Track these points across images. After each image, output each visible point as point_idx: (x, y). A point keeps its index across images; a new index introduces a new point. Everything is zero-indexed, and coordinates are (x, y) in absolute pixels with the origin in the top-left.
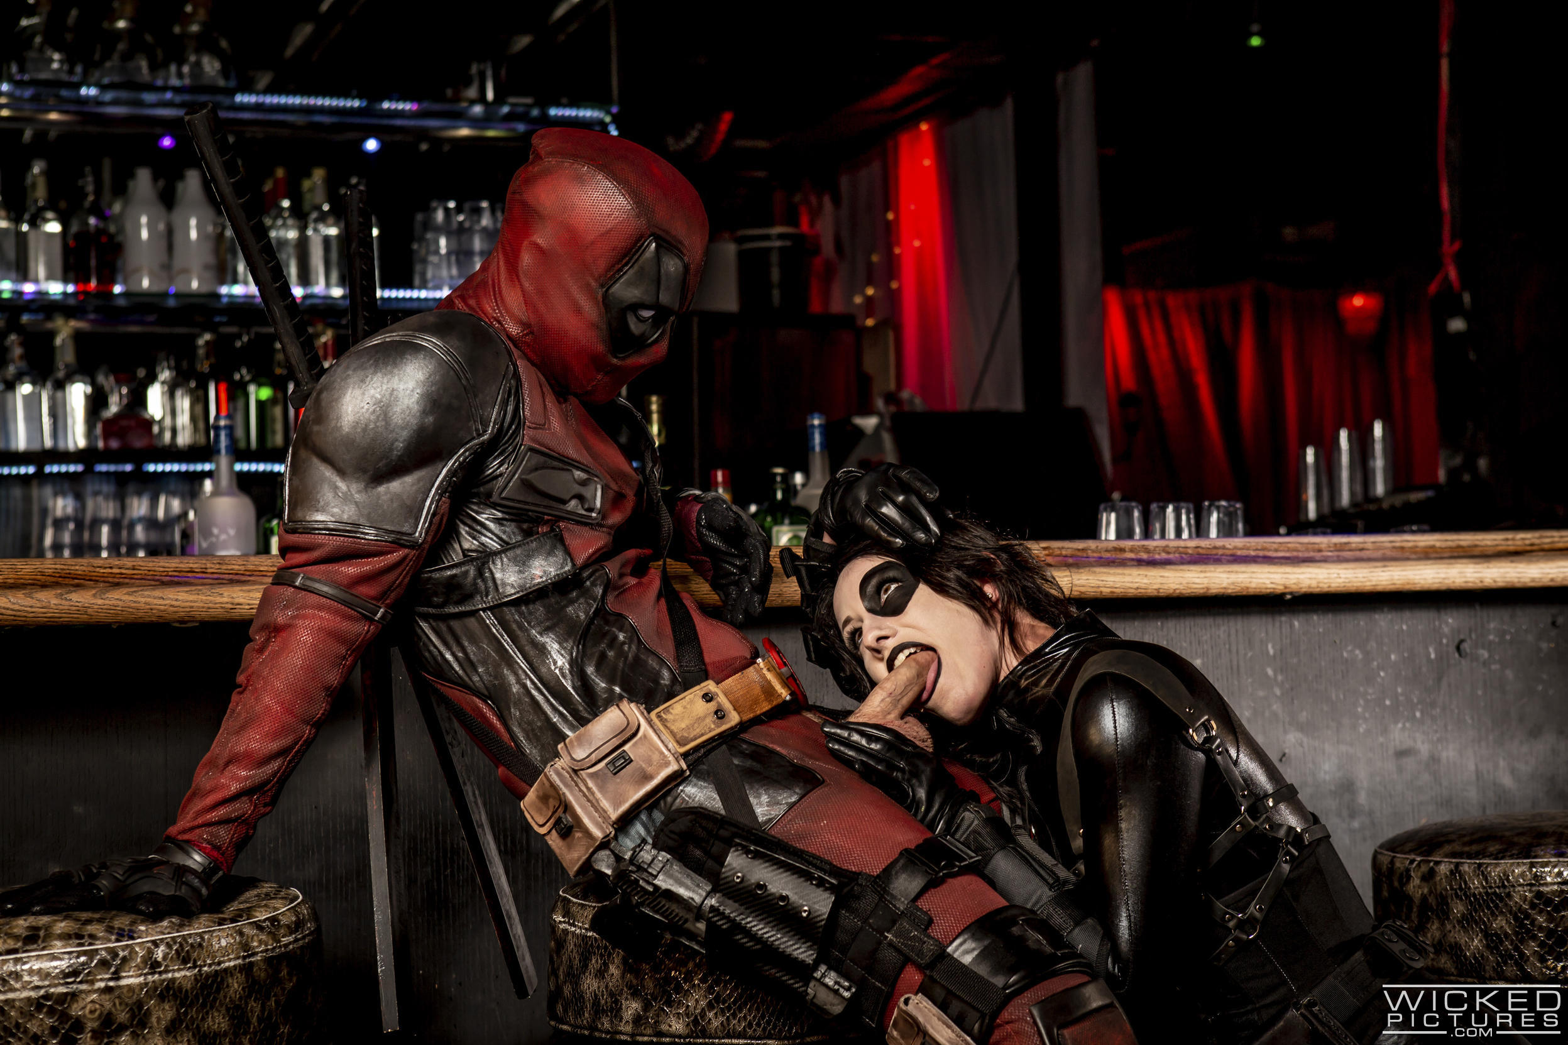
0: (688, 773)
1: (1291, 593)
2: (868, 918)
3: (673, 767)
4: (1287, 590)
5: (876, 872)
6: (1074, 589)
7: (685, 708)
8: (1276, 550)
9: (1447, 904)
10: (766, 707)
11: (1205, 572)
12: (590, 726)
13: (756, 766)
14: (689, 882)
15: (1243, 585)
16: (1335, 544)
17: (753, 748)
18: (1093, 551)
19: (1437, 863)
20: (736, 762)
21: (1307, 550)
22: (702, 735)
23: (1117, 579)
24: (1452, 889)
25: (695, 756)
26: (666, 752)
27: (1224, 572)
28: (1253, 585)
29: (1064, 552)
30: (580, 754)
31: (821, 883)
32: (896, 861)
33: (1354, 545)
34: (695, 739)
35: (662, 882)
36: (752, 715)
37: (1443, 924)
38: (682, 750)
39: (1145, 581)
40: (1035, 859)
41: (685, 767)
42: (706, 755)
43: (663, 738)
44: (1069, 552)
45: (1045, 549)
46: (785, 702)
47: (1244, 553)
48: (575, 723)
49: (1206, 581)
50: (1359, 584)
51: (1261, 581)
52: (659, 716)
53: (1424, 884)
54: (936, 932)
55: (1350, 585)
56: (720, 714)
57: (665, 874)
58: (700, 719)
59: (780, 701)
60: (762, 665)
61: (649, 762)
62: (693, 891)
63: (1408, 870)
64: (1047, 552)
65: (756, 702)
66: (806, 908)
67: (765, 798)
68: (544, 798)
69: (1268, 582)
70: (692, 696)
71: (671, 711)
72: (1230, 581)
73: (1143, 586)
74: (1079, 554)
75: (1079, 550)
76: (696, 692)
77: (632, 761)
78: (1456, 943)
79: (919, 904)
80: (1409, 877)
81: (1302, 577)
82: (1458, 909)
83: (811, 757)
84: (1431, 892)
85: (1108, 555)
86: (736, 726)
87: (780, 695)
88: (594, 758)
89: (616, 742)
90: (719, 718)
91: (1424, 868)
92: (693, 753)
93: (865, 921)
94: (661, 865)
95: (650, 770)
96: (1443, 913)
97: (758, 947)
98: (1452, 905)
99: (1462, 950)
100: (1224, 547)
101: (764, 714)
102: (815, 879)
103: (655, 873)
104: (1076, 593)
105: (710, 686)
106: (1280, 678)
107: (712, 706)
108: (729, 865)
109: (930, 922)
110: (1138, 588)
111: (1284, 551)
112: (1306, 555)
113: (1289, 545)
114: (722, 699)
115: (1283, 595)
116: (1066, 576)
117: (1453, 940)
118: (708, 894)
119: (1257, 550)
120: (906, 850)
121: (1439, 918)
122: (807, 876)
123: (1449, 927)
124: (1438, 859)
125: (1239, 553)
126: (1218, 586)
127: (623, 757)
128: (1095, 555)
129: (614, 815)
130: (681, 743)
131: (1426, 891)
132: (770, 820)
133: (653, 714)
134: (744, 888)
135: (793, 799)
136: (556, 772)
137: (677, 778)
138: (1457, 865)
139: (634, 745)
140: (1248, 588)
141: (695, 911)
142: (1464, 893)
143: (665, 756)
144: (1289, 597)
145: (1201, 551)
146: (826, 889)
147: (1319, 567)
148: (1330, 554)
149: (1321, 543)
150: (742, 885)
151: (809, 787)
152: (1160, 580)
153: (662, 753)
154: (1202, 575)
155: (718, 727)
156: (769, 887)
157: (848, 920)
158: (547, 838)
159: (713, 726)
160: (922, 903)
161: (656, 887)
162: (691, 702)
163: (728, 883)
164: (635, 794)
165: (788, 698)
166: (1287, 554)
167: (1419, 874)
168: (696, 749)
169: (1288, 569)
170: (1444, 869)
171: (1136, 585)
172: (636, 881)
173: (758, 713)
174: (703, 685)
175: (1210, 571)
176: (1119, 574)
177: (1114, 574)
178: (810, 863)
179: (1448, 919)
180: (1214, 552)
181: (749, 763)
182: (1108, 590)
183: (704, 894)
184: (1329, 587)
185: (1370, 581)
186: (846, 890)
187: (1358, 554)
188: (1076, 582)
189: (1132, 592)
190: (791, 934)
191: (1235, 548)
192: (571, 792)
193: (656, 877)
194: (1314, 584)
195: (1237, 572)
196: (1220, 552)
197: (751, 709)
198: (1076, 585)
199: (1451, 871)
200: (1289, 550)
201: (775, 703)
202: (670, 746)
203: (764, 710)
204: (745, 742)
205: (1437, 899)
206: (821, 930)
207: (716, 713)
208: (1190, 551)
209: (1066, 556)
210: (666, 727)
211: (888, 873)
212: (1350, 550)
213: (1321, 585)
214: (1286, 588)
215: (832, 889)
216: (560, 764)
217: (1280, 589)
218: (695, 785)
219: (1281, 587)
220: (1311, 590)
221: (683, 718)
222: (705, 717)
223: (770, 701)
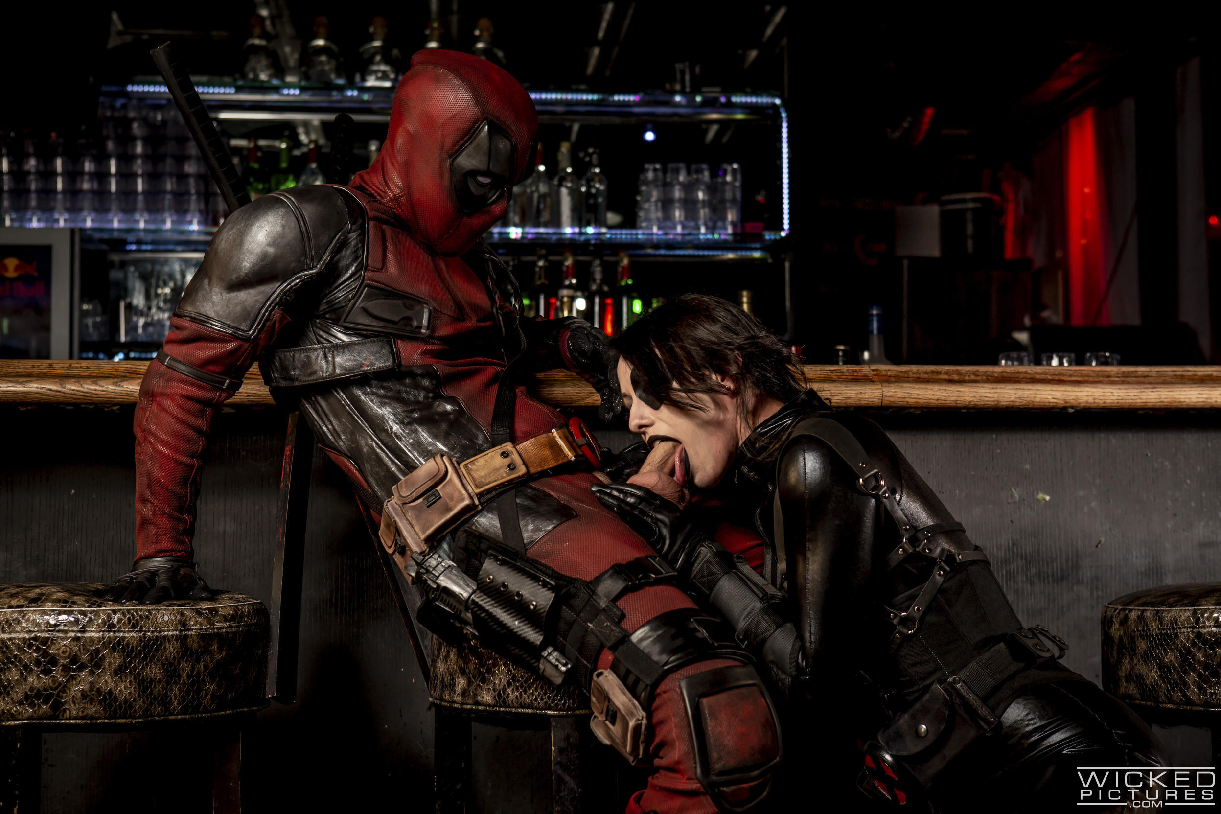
0: (480, 507)
1: (1072, 407)
2: (580, 613)
3: (467, 502)
4: (1068, 405)
5: (588, 579)
6: (884, 399)
7: (487, 461)
8: (1071, 376)
9: (1135, 643)
10: (553, 464)
11: (996, 388)
12: (414, 473)
13: (532, 504)
14: (461, 583)
15: (1028, 399)
16: (1124, 372)
17: (534, 492)
18: (914, 373)
19: (1130, 611)
20: (518, 501)
21: (1098, 376)
22: (495, 481)
23: (921, 392)
24: (1138, 631)
25: (489, 496)
26: (464, 492)
27: (1014, 389)
28: (1037, 400)
29: (889, 373)
30: (404, 493)
31: (545, 585)
32: (606, 572)
33: (1140, 373)
34: (487, 484)
35: (444, 582)
36: (539, 470)
37: (1132, 659)
38: (477, 491)
39: (944, 394)
40: (750, 580)
41: (477, 502)
42: (498, 495)
43: (465, 481)
44: (894, 373)
45: (873, 370)
46: (570, 461)
47: (1043, 377)
48: (406, 471)
49: (996, 395)
50: (1131, 401)
51: (1044, 396)
52: (466, 467)
53: (1122, 628)
54: (626, 625)
55: (1123, 401)
56: (512, 467)
57: (445, 576)
58: (496, 470)
59: (565, 460)
60: (555, 434)
61: (451, 498)
62: (463, 589)
63: (1112, 617)
64: (875, 373)
65: (545, 460)
66: (534, 603)
67: (531, 527)
68: (388, 526)
69: (1050, 397)
70: (493, 453)
71: (476, 463)
72: (1017, 396)
73: (943, 398)
74: (902, 375)
75: (902, 372)
76: (498, 450)
77: (441, 497)
78: (1140, 674)
79: (618, 603)
80: (1112, 622)
81: (1080, 394)
82: (1142, 645)
83: (577, 500)
84: (1125, 633)
85: (926, 376)
86: (523, 475)
87: (566, 456)
88: (414, 495)
89: (430, 484)
90: (511, 470)
91: (1122, 615)
92: (487, 494)
93: (578, 615)
94: (443, 569)
95: (451, 504)
96: (1132, 650)
97: (504, 631)
98: (1138, 644)
99: (1143, 680)
100: (1026, 373)
101: (551, 469)
102: (541, 581)
103: (437, 575)
104: (886, 402)
105: (508, 446)
106: (1098, 481)
107: (507, 461)
108: (484, 569)
109: (623, 616)
110: (938, 400)
111: (1078, 376)
112: (1096, 379)
113: (1083, 372)
114: (516, 457)
115: (1065, 408)
116: (878, 389)
117: (1138, 672)
118: (474, 592)
119: (1054, 375)
120: (616, 565)
121: (1130, 655)
122: (536, 579)
123: (1135, 661)
124: (1132, 608)
125: (1038, 377)
126: (1006, 400)
127: (434, 495)
128: (915, 376)
129: (423, 537)
130: (477, 487)
131: (1122, 633)
132: (532, 542)
133: (462, 466)
134: (493, 587)
135: (550, 528)
136: (391, 506)
137: (470, 511)
138: (1143, 611)
139: (444, 486)
140: (1033, 402)
141: (464, 604)
142: (1146, 635)
143: (462, 494)
144: (1071, 410)
145: (1005, 374)
146: (549, 589)
147: (1096, 387)
148: (1117, 379)
149: (1112, 371)
150: (491, 585)
151: (564, 519)
152: (956, 394)
153: (460, 492)
154: (993, 391)
155: (509, 476)
156: (510, 586)
157: (566, 612)
158: (394, 556)
159: (504, 475)
160: (621, 604)
161: (439, 586)
162: (492, 457)
163: (483, 583)
164: (438, 521)
165: (573, 458)
166: (1079, 379)
167: (1119, 620)
168: (489, 491)
169: (1068, 388)
170: (1133, 615)
171: (936, 397)
172: (426, 580)
173: (546, 468)
174: (503, 445)
175: (1001, 388)
176: (922, 388)
177: (918, 389)
178: (539, 569)
179: (1135, 655)
180: (1017, 375)
181: (526, 503)
182: (914, 401)
183: (471, 591)
184: (1104, 403)
185: (1140, 399)
186: (564, 591)
187: (1141, 379)
188: (885, 393)
189: (934, 403)
190: (526, 622)
191: (1036, 373)
192: (401, 520)
193: (438, 577)
194: (1091, 400)
195: (1023, 389)
196: (1022, 376)
197: (540, 465)
198: (886, 396)
199: (1138, 617)
200: (1082, 376)
201: (560, 462)
202: (469, 488)
203: (551, 466)
204: (531, 488)
205: (1128, 638)
206: (544, 619)
207: (509, 466)
208: (996, 375)
209: (890, 376)
210: (469, 474)
211: (598, 579)
212: (1136, 377)
213: (1097, 401)
214: (1066, 402)
215: (552, 589)
216: (395, 500)
217: (1061, 403)
218: (486, 517)
219: (1062, 402)
220: (1089, 405)
221: (483, 469)
222: (501, 468)
223: (556, 460)
